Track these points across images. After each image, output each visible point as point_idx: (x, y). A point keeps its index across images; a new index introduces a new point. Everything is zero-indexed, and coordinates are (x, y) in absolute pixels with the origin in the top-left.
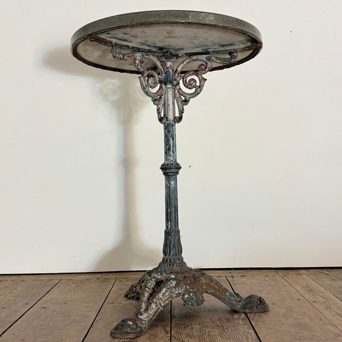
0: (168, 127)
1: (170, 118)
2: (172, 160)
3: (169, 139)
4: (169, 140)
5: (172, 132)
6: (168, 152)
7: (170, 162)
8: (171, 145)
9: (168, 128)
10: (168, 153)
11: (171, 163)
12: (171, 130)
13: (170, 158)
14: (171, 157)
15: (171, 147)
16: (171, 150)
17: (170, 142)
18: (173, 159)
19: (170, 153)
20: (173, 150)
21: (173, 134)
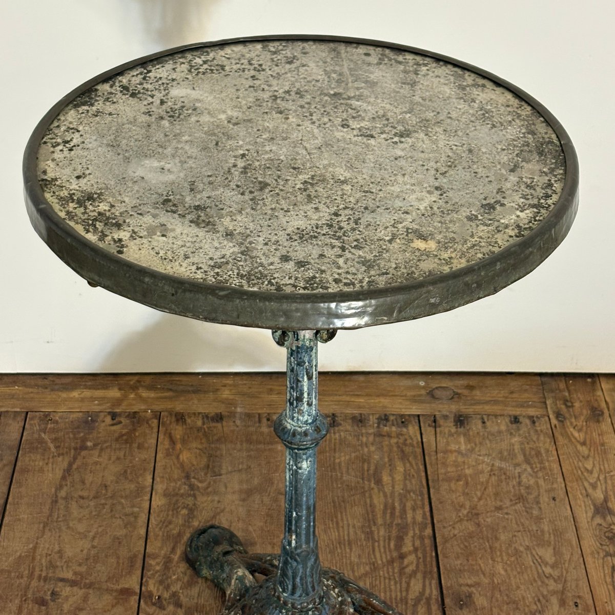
0: (298, 352)
1: (304, 336)
2: (307, 421)
3: (301, 379)
4: (298, 381)
5: (307, 364)
6: (297, 404)
7: (300, 427)
8: (306, 389)
9: (299, 356)
10: (297, 407)
11: (304, 429)
12: (306, 359)
13: (301, 418)
14: (303, 416)
15: (306, 395)
16: (305, 400)
17: (303, 385)
18: (309, 418)
19: (302, 408)
20: (308, 401)
21: (312, 367)
